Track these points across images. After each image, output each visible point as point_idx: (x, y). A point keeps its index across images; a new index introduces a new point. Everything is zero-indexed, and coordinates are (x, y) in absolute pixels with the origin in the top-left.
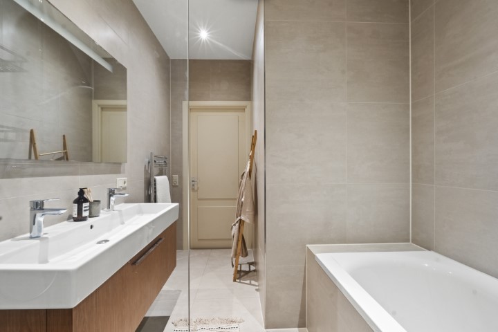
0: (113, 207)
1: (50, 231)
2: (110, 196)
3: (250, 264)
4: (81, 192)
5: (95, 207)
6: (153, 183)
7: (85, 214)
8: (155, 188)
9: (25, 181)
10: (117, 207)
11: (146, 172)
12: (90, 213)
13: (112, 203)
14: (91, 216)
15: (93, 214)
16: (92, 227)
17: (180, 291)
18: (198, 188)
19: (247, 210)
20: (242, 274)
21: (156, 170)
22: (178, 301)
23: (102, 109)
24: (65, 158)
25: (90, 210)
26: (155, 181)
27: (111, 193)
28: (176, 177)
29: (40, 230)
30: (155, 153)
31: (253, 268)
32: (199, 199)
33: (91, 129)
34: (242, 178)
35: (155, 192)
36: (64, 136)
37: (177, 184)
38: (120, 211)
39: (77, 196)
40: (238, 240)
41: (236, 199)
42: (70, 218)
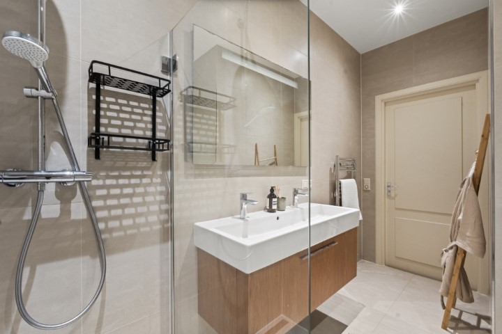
0: (297, 205)
1: (251, 216)
2: (295, 195)
3: (480, 317)
4: (272, 190)
5: (281, 203)
6: (337, 186)
7: (274, 207)
8: (340, 191)
9: (239, 179)
10: (299, 205)
11: (331, 175)
12: (278, 207)
13: (296, 201)
14: (279, 209)
15: (281, 208)
16: (278, 218)
17: (364, 306)
18: (396, 195)
19: (468, 234)
20: (461, 325)
21: (342, 173)
22: (359, 315)
23: (301, 120)
24: (275, 163)
25: (278, 204)
26: (340, 184)
27: (296, 192)
28: (367, 181)
29: (245, 215)
30: (342, 155)
31: (484, 324)
32: (396, 209)
33: (294, 138)
34: (462, 186)
35: (341, 195)
36: (275, 146)
37: (369, 189)
38: (302, 209)
39: (269, 193)
40: (452, 275)
41: (451, 215)
42: (265, 209)
